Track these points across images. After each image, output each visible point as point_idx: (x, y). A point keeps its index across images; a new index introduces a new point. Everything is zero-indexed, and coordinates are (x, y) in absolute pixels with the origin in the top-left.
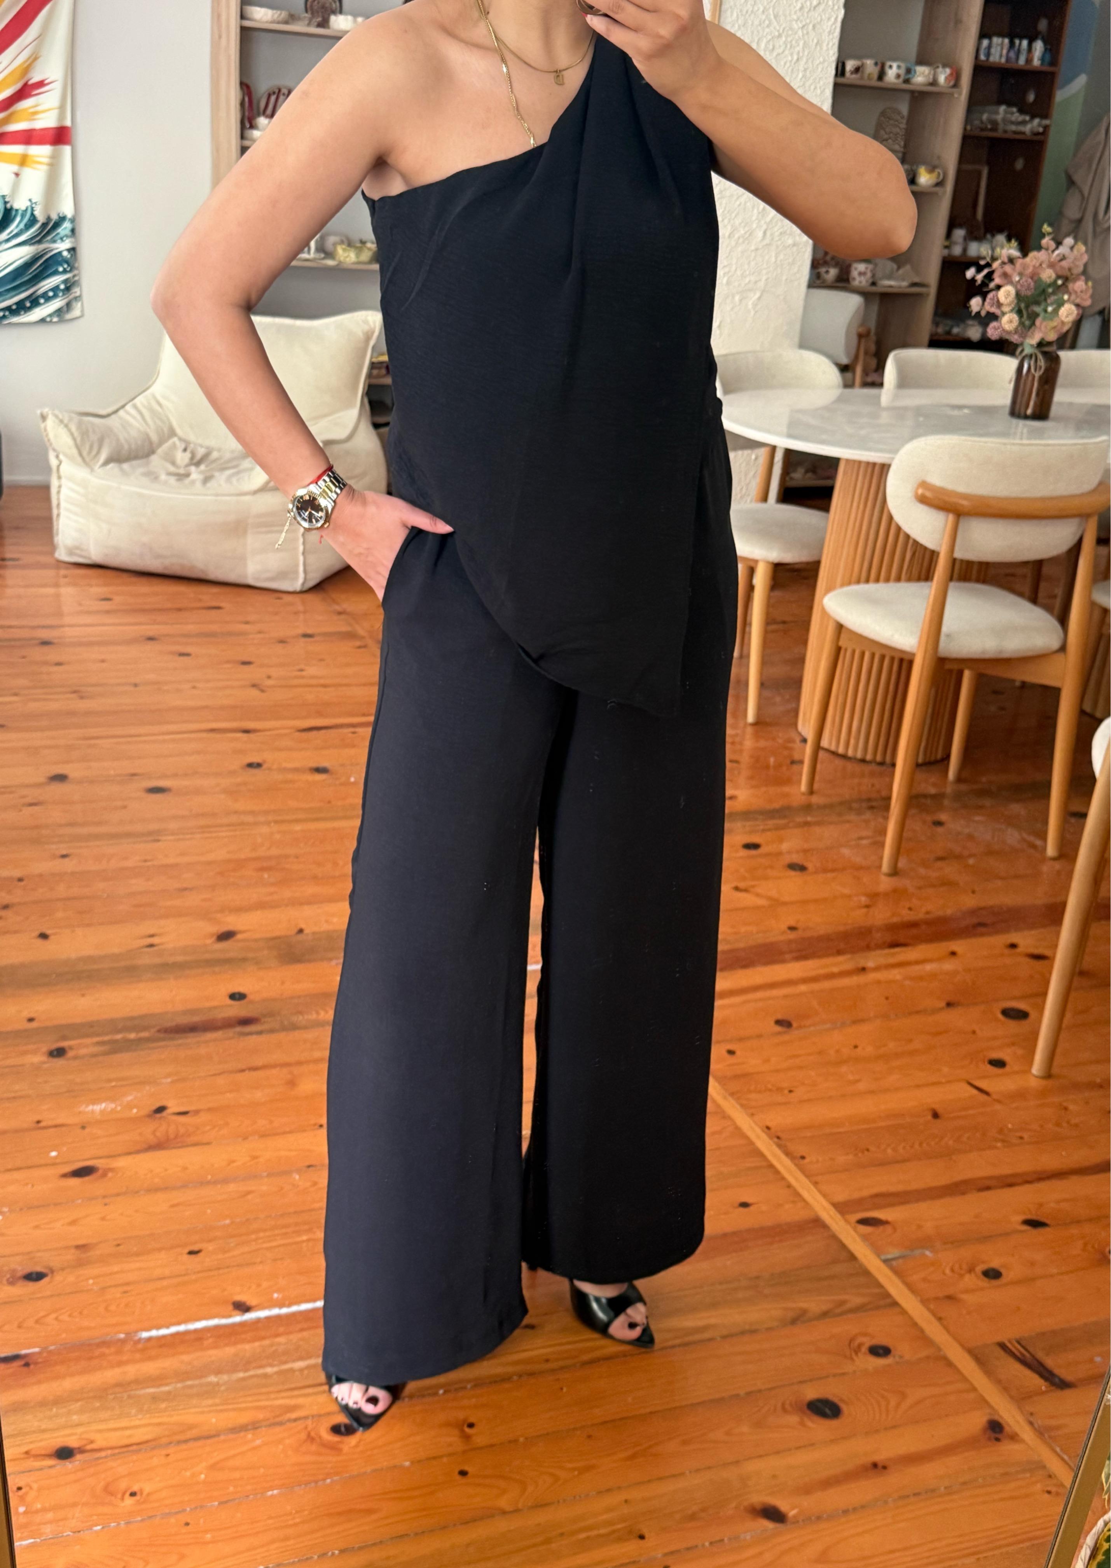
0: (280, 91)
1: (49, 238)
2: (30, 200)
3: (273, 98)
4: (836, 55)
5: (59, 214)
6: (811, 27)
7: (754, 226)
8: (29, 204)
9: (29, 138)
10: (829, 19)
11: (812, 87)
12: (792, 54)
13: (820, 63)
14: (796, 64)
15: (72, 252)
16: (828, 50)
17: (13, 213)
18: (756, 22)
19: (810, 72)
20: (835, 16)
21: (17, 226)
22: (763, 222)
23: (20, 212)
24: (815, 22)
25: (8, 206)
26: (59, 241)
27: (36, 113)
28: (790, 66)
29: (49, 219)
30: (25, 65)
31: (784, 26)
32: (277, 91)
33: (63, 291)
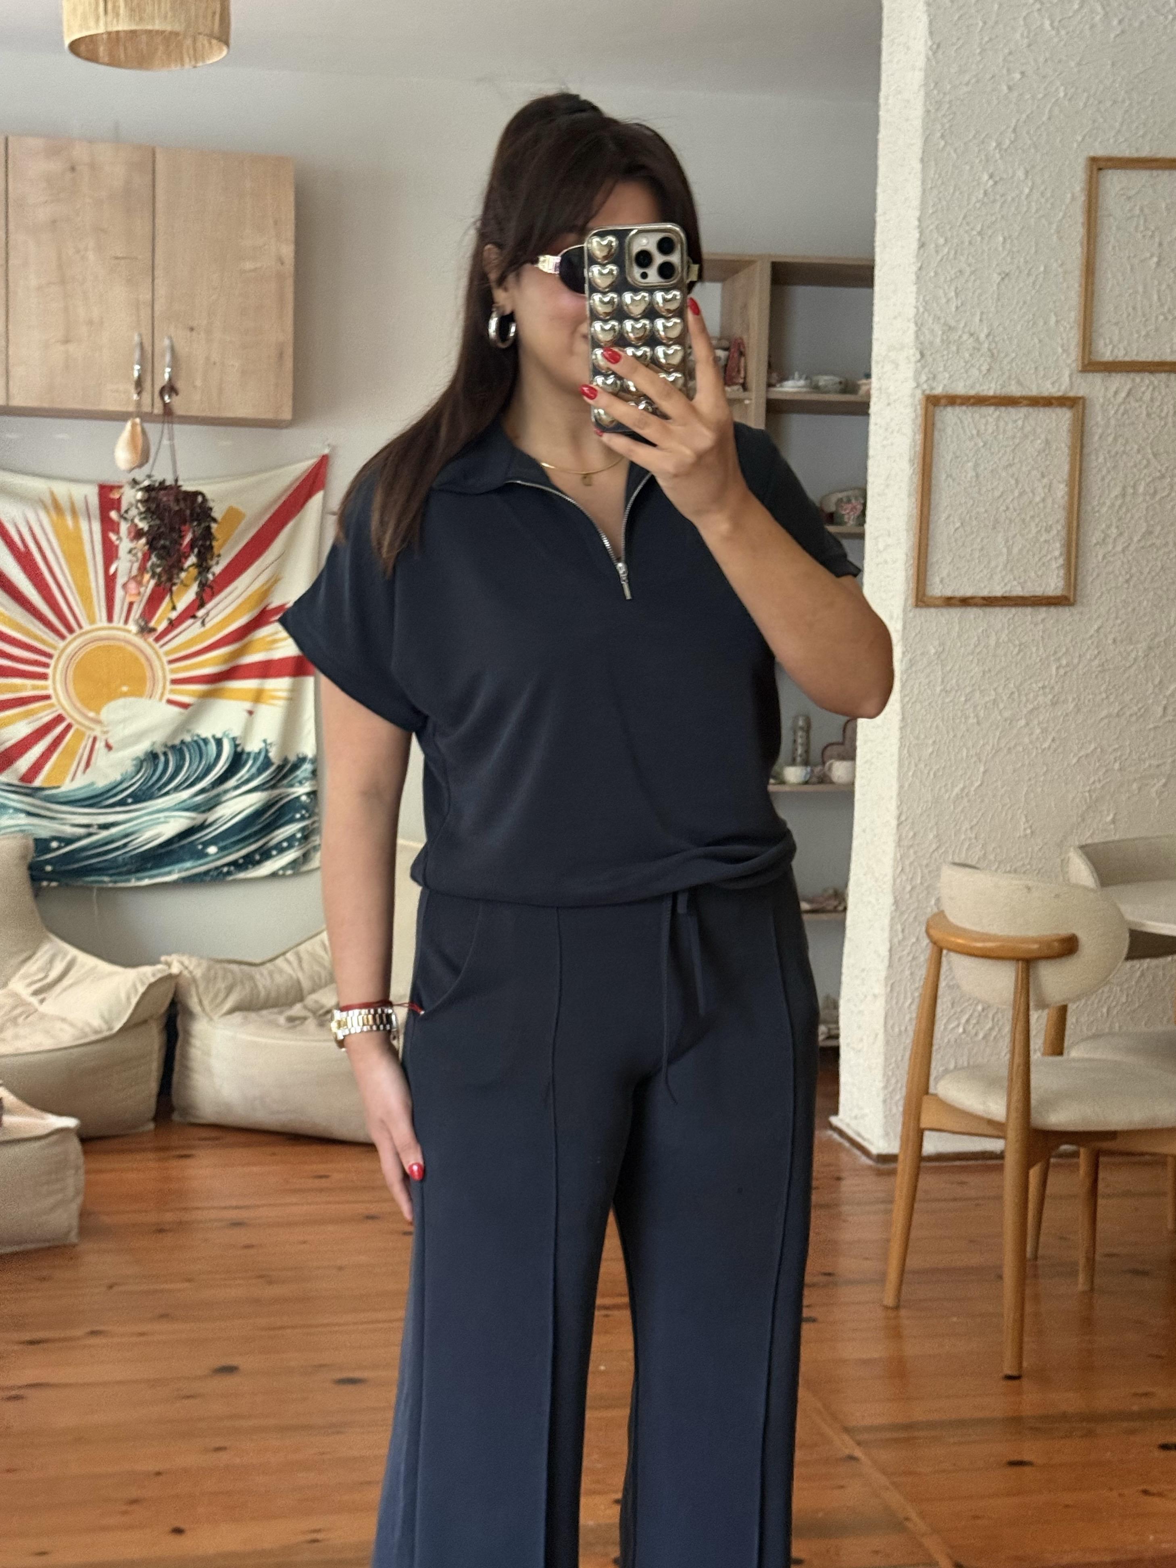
1: (285, 782)
2: (265, 741)
5: (298, 755)
7: (1151, 701)
8: (262, 745)
9: (266, 670)
15: (312, 796)
17: (244, 757)
21: (248, 771)
22: (1161, 697)
23: (252, 756)
25: (239, 749)
26: (297, 784)
27: (275, 641)
29: (286, 761)
30: (265, 588)
31: (1167, 464)
33: (300, 840)
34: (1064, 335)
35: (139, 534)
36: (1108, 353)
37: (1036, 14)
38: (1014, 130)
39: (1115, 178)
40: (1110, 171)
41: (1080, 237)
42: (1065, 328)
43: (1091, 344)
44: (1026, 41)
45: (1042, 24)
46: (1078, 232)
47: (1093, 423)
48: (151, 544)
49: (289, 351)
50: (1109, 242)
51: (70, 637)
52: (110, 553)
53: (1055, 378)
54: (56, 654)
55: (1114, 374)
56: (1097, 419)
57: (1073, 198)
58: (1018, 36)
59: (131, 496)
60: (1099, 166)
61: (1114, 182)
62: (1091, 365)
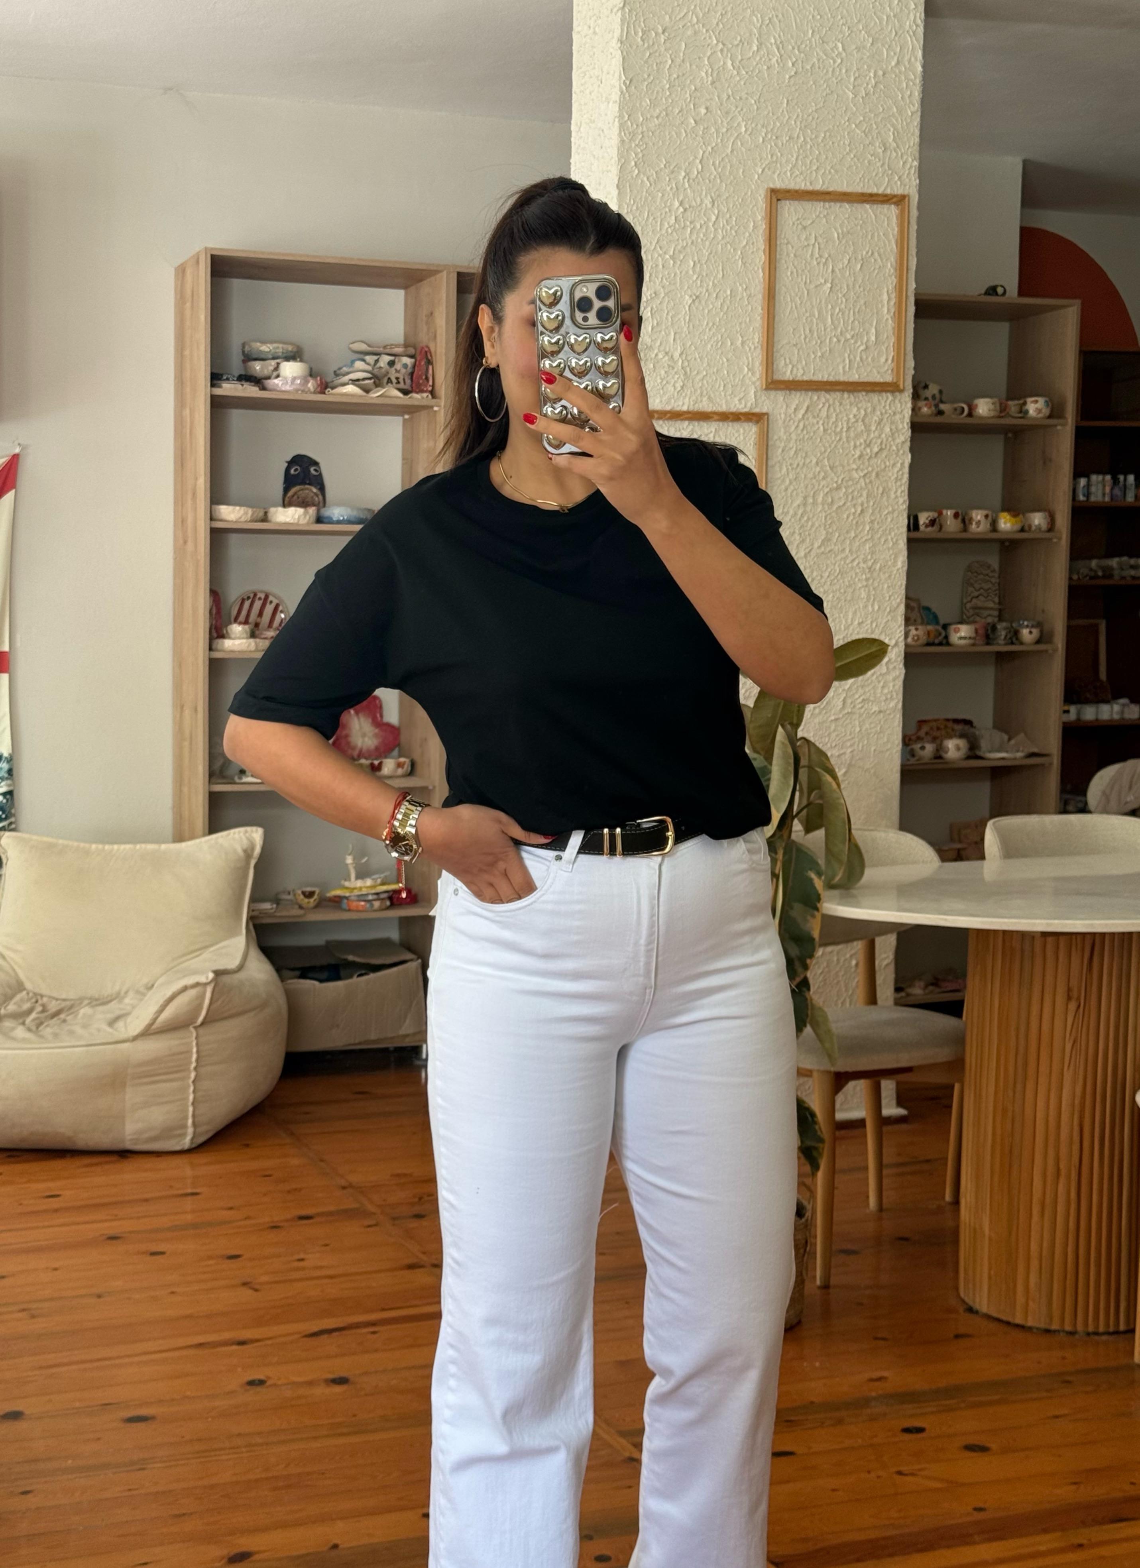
0: (255, 595)
3: (247, 604)
4: (907, 503)
6: (874, 474)
10: (894, 465)
11: (883, 540)
12: (854, 506)
13: (888, 513)
14: (861, 517)
16: (896, 497)
18: (810, 475)
19: (878, 523)
20: (900, 461)
24: (879, 469)
28: (854, 518)
31: (842, 476)
32: (252, 596)
34: (749, 355)
36: (789, 372)
37: (719, 54)
38: (701, 162)
39: (792, 209)
40: (788, 202)
41: (762, 263)
42: (750, 348)
43: (773, 364)
44: (710, 78)
45: (724, 64)
46: (760, 258)
47: (776, 437)
50: (788, 268)
53: (742, 395)
55: (794, 392)
56: (779, 433)
57: (755, 227)
58: (702, 74)
60: (777, 196)
61: (790, 211)
62: (774, 384)
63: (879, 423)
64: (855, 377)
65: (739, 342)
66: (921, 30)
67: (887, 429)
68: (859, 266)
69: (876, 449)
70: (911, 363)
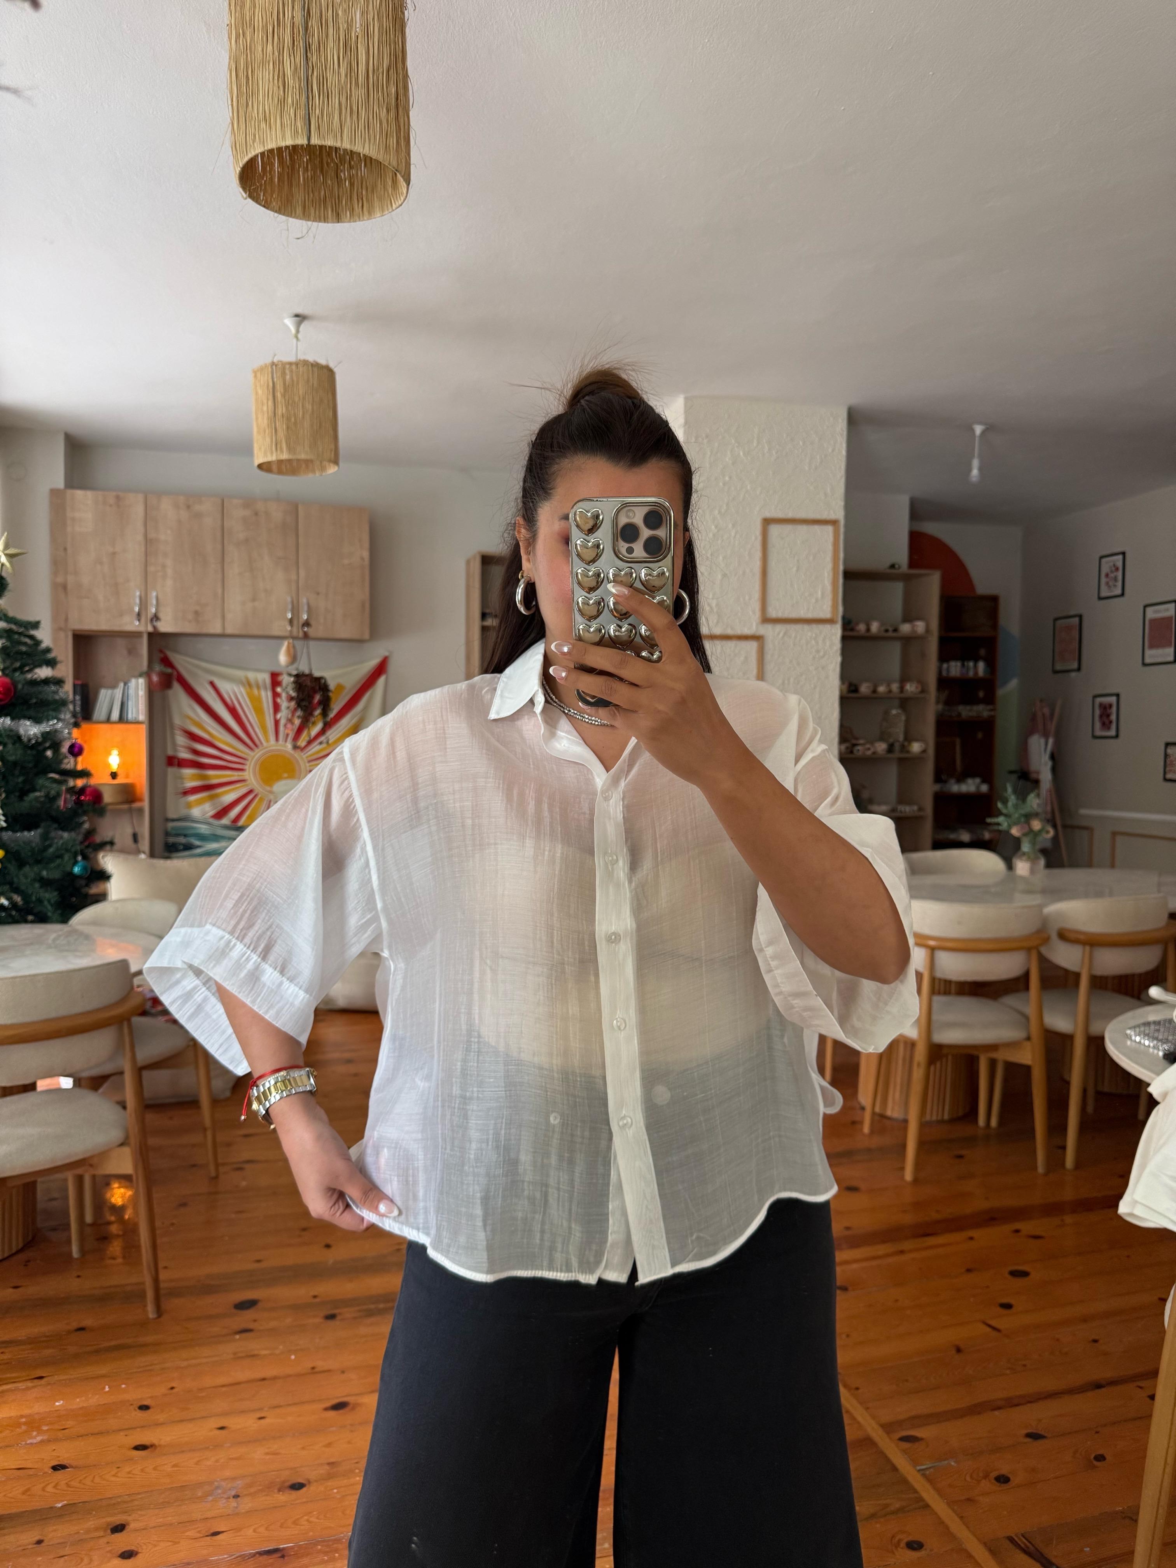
6: (821, 668)
10: (832, 663)
11: (826, 701)
16: (832, 682)
19: (824, 694)
20: (836, 661)
24: (824, 665)
30: (357, 723)
31: (804, 669)
34: (753, 605)
35: (291, 699)
36: (774, 614)
37: (736, 448)
38: (727, 504)
39: (776, 528)
40: (773, 525)
41: (759, 557)
42: (753, 601)
43: (765, 610)
44: (731, 462)
45: (739, 454)
46: (759, 554)
47: (767, 648)
48: (299, 705)
49: (367, 605)
50: (774, 558)
51: (257, 750)
52: (277, 708)
53: (749, 626)
54: (250, 759)
55: (777, 624)
56: (769, 647)
57: (756, 539)
58: (727, 460)
59: (287, 680)
60: (767, 522)
61: (775, 530)
62: (766, 620)
63: (824, 640)
64: (810, 615)
65: (747, 598)
66: (845, 433)
67: (828, 643)
68: (811, 558)
69: (821, 654)
70: (841, 609)
